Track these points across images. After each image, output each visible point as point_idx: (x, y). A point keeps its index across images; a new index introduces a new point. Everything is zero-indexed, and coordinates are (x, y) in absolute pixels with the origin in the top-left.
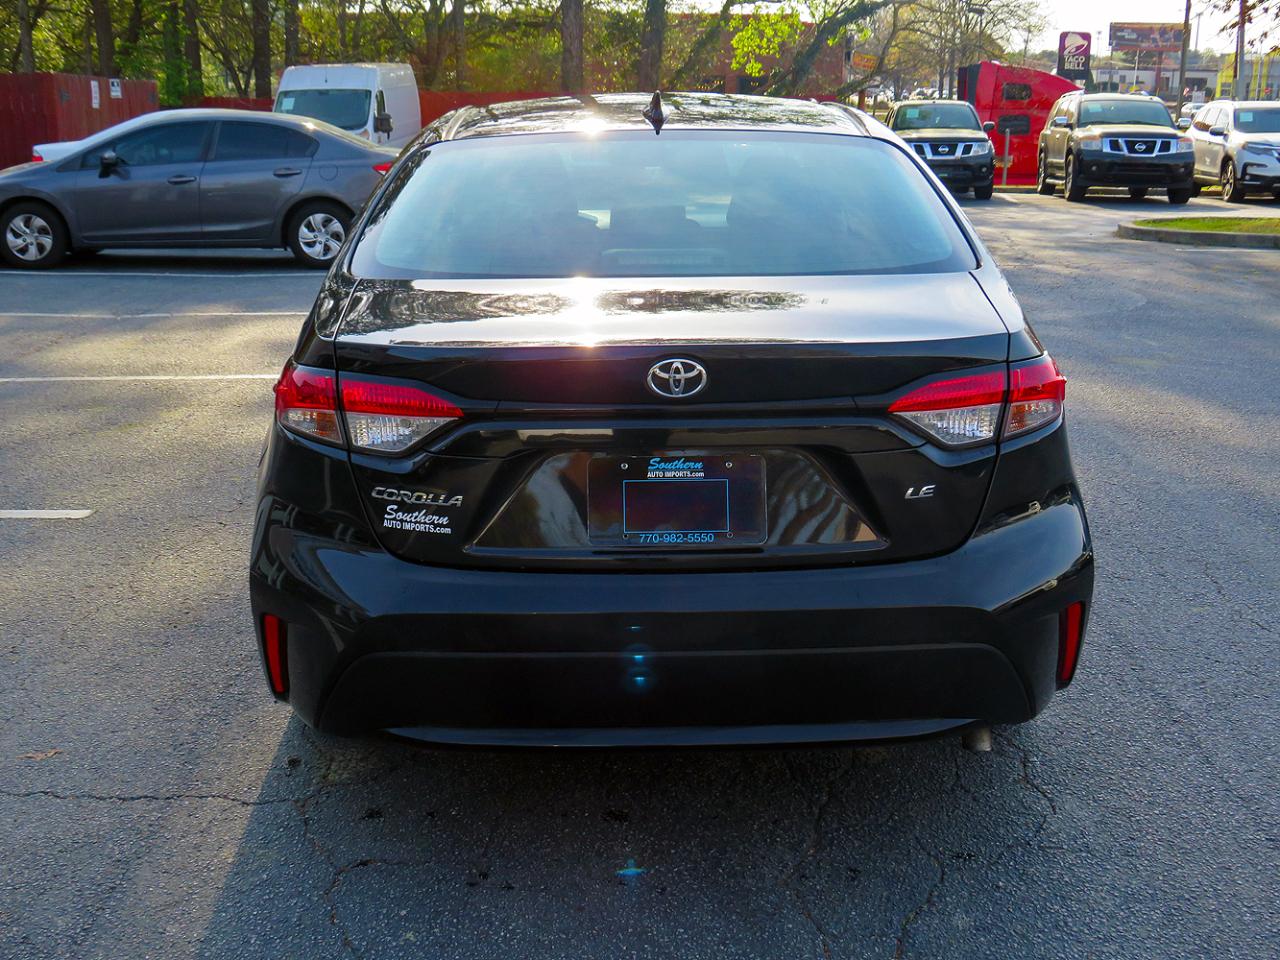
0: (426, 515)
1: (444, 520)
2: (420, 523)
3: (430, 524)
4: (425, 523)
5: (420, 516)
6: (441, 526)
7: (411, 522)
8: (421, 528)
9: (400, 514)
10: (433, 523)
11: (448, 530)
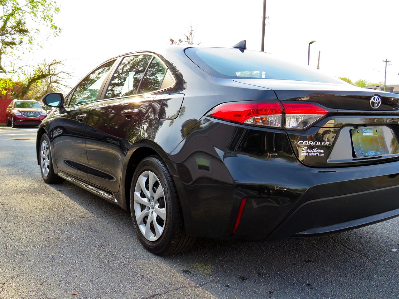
0: (317, 150)
1: (322, 151)
2: (315, 153)
3: (318, 153)
4: (316, 152)
5: (315, 150)
6: (321, 153)
7: (312, 153)
8: (315, 154)
9: (308, 150)
10: (319, 152)
11: (323, 155)
